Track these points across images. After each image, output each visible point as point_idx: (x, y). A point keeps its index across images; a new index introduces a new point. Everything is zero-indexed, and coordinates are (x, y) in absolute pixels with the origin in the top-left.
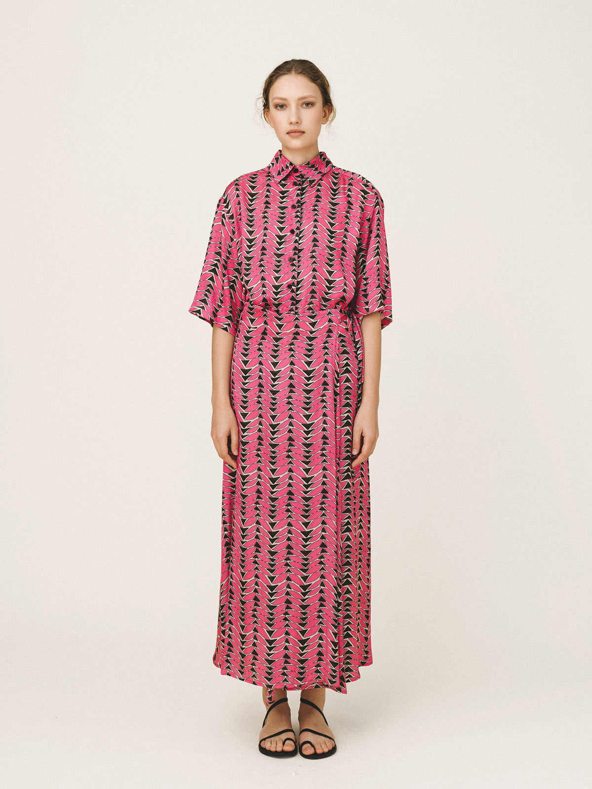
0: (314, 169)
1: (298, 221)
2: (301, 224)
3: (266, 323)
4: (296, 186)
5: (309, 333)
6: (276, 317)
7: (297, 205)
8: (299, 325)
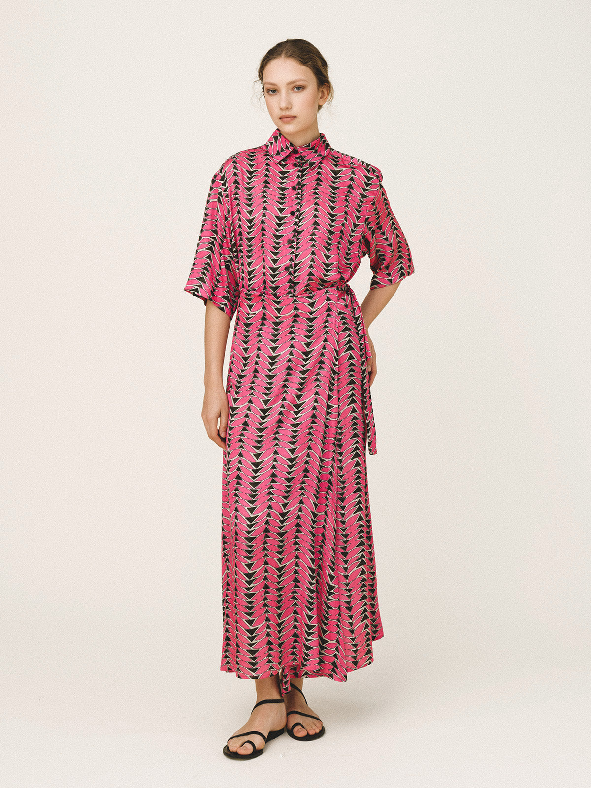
0: (314, 151)
1: (299, 203)
2: (301, 206)
3: (264, 308)
4: (296, 167)
5: (308, 314)
6: (274, 301)
7: (297, 187)
8: (298, 307)
